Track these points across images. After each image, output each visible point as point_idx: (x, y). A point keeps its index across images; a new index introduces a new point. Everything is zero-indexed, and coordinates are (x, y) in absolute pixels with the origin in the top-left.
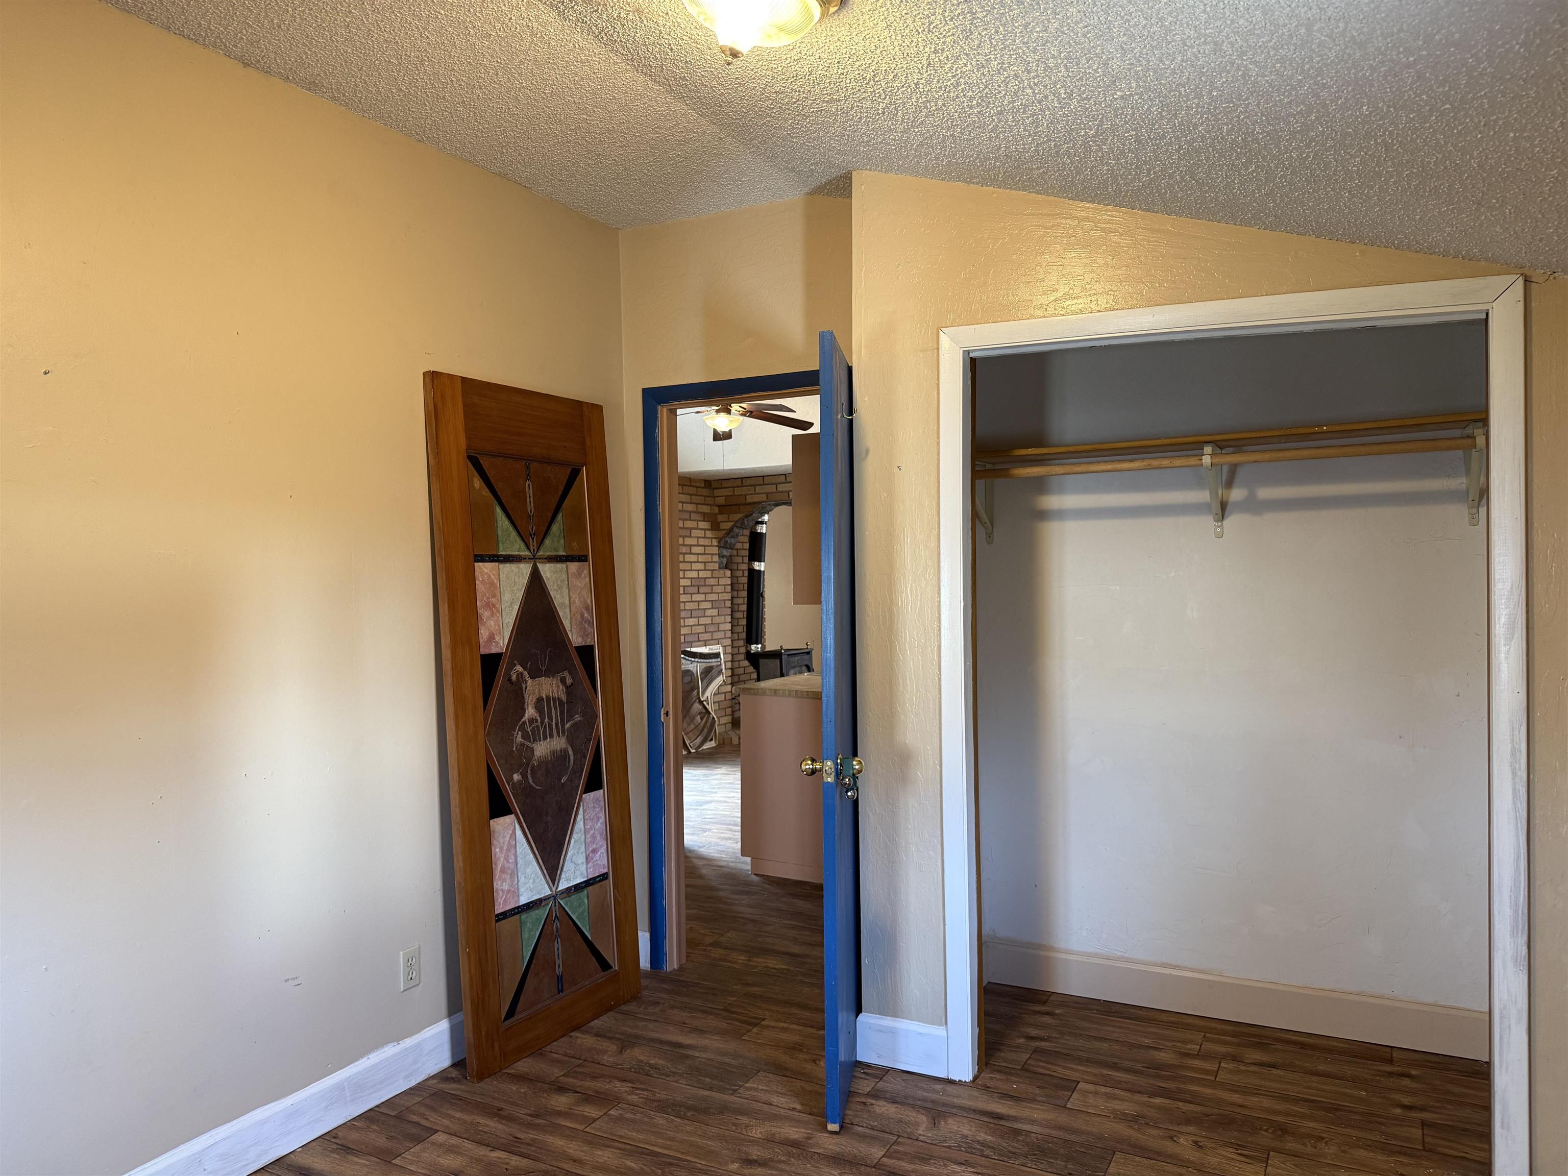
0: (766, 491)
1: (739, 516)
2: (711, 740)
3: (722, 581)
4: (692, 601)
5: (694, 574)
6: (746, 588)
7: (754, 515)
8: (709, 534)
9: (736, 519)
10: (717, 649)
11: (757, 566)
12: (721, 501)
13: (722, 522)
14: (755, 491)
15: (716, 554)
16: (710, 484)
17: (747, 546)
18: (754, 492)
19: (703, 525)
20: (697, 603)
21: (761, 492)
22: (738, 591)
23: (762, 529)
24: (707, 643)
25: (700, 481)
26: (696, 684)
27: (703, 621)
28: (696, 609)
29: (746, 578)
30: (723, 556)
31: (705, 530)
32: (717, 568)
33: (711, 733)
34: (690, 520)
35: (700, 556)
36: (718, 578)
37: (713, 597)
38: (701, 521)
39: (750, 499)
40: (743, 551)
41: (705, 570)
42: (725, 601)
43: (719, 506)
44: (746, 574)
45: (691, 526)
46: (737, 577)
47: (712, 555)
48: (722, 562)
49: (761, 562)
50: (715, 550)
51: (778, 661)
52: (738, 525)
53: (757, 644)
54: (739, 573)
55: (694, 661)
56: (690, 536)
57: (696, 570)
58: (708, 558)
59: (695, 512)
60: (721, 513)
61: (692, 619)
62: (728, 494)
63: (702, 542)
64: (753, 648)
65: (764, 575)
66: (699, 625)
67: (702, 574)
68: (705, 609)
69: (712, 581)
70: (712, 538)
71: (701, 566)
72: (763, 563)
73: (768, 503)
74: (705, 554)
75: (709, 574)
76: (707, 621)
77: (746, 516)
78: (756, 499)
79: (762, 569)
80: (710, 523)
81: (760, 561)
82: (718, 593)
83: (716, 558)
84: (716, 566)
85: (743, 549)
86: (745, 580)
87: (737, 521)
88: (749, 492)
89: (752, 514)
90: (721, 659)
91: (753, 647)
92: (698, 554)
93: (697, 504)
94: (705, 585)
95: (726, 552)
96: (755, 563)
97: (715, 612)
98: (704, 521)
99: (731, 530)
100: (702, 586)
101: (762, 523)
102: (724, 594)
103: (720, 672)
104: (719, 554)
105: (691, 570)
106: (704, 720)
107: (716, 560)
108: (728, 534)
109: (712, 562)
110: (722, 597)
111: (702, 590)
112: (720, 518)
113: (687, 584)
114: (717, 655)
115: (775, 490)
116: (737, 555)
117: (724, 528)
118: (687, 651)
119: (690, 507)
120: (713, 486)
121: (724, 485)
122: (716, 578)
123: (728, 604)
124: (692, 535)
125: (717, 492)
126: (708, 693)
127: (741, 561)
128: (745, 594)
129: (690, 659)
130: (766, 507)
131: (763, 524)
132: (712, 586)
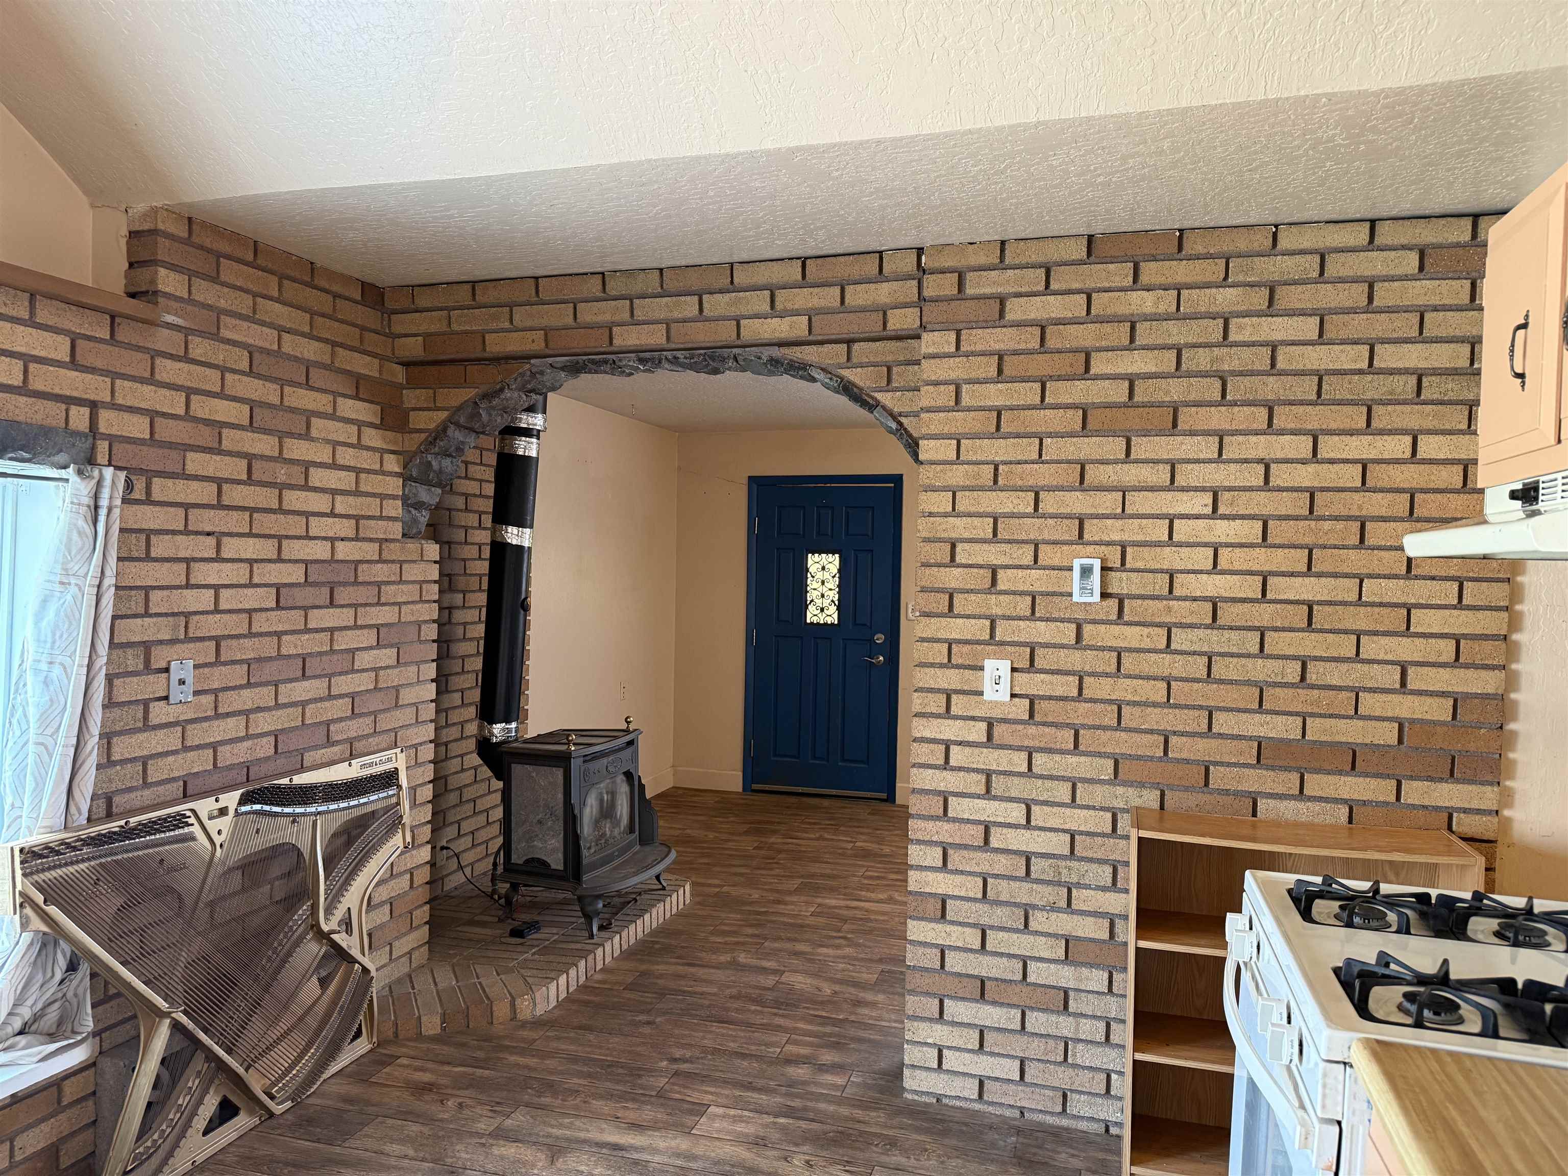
0: (544, 322)
1: (467, 394)
2: (358, 1034)
3: (413, 572)
4: (307, 631)
5: (320, 550)
6: (485, 586)
7: (507, 394)
8: (373, 438)
9: (455, 403)
10: (390, 760)
11: (514, 535)
12: (413, 348)
13: (414, 409)
14: (511, 322)
15: (394, 497)
16: (382, 295)
17: (490, 489)
18: (507, 325)
19: (349, 407)
20: (325, 636)
21: (529, 323)
22: (464, 593)
23: (527, 447)
24: (359, 746)
25: (347, 280)
26: (310, 882)
27: (343, 684)
28: (320, 654)
29: (486, 564)
30: (419, 506)
31: (360, 424)
32: (400, 537)
33: (356, 1014)
34: (308, 386)
35: (339, 498)
36: (401, 563)
37: (386, 615)
38: (345, 396)
39: (496, 345)
40: (480, 501)
41: (357, 539)
42: (419, 624)
43: (406, 364)
44: (486, 553)
45: (311, 406)
46: (464, 560)
47: (383, 497)
48: (415, 521)
49: (523, 526)
50: (394, 486)
51: (559, 773)
52: (462, 420)
53: (508, 722)
54: (470, 552)
55: (304, 815)
56: (306, 436)
57: (325, 538)
58: (371, 506)
59: (325, 367)
60: (412, 383)
61: (306, 684)
62: (433, 329)
63: (346, 456)
64: (495, 731)
65: (529, 558)
66: (330, 697)
67: (344, 551)
68: (353, 652)
69: (381, 572)
70: (382, 451)
71: (345, 528)
72: (528, 531)
73: (550, 360)
74: (357, 493)
75: (370, 551)
76: (363, 682)
77: (486, 396)
78: (514, 344)
79: (526, 544)
80: (379, 408)
81: (521, 523)
82: (399, 604)
83: (395, 508)
84: (396, 530)
85: (481, 496)
86: (483, 567)
87: (459, 408)
88: (494, 326)
89: (502, 390)
90: (399, 787)
91: (498, 730)
92: (334, 492)
93: (334, 344)
94: (356, 583)
95: (429, 495)
96: (510, 529)
97: (387, 656)
98: (357, 397)
99: (441, 432)
100: (345, 584)
101: (528, 432)
102: (419, 606)
103: (396, 823)
104: (405, 499)
105: (308, 537)
106: (332, 988)
107: (393, 514)
108: (432, 443)
109: (381, 518)
110: (412, 613)
111: (343, 595)
112: (411, 397)
113: (293, 580)
114: (389, 779)
115: (570, 320)
116: (466, 509)
117: (422, 426)
118: (279, 787)
119: (310, 350)
120: (389, 304)
121: (422, 302)
122: (393, 562)
123: (431, 632)
124: (314, 433)
125: (402, 324)
126: (352, 898)
127: (476, 524)
128: (482, 599)
129: (287, 810)
130: (542, 373)
131: (531, 436)
132: (379, 584)
